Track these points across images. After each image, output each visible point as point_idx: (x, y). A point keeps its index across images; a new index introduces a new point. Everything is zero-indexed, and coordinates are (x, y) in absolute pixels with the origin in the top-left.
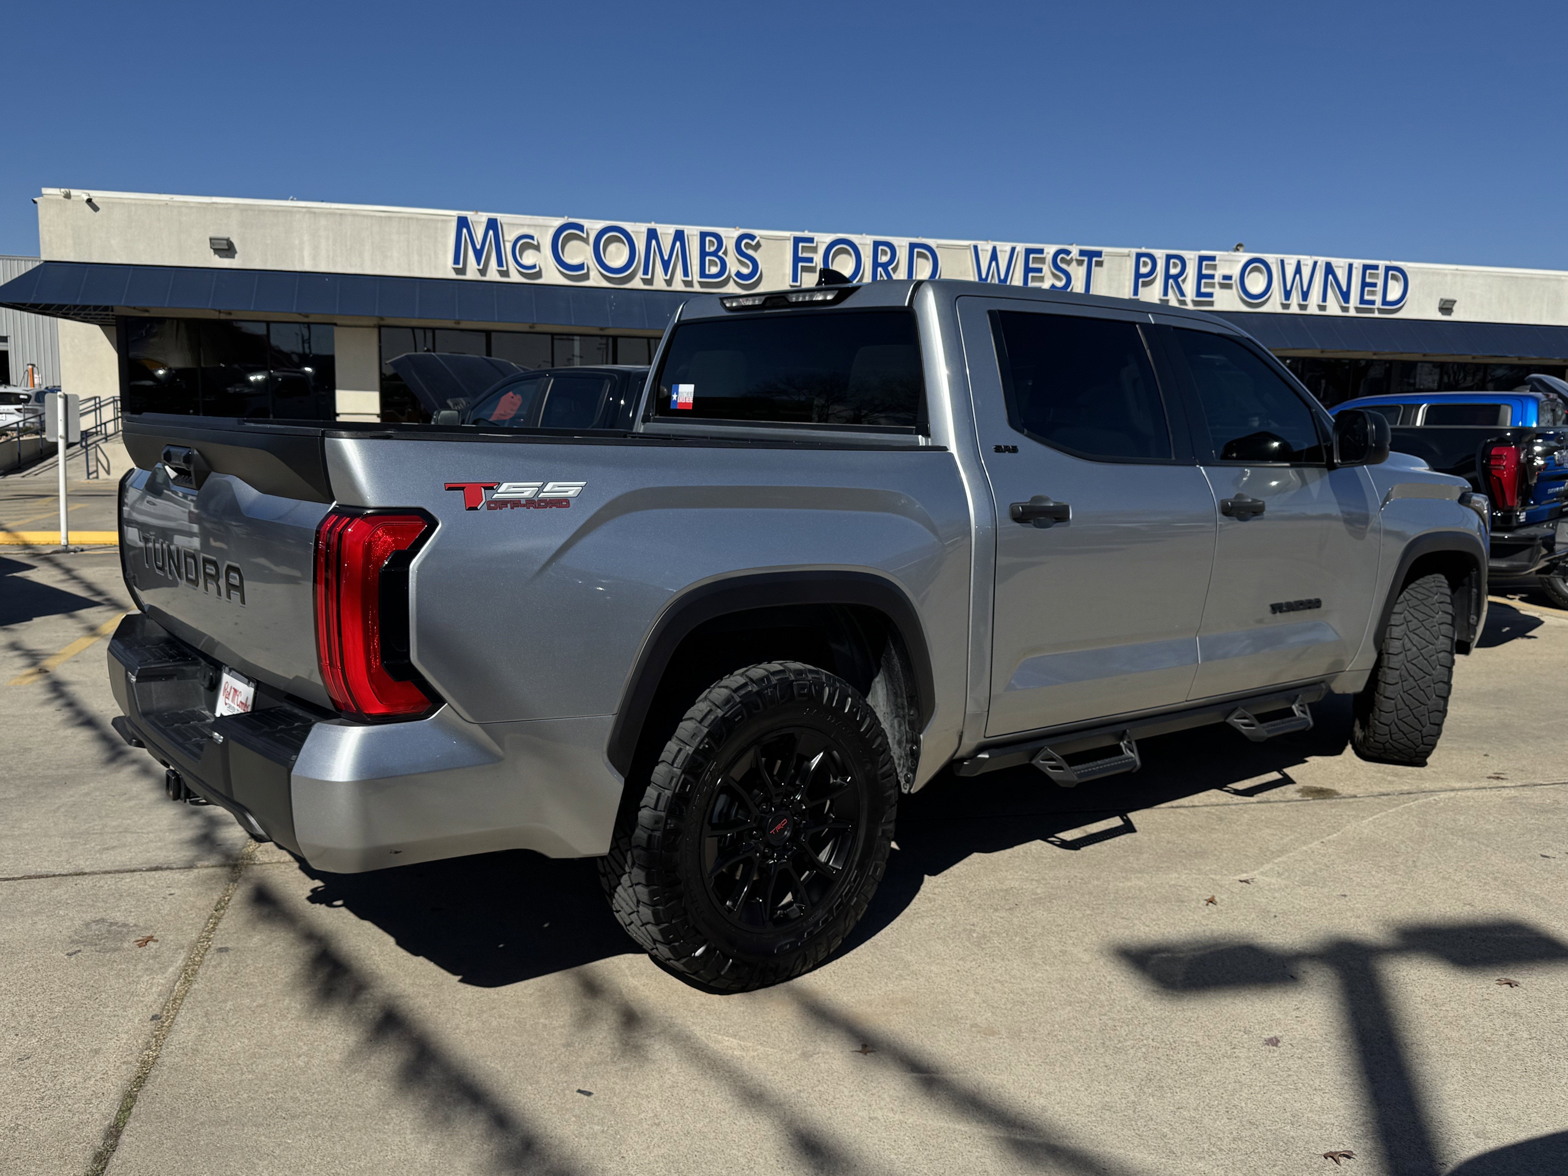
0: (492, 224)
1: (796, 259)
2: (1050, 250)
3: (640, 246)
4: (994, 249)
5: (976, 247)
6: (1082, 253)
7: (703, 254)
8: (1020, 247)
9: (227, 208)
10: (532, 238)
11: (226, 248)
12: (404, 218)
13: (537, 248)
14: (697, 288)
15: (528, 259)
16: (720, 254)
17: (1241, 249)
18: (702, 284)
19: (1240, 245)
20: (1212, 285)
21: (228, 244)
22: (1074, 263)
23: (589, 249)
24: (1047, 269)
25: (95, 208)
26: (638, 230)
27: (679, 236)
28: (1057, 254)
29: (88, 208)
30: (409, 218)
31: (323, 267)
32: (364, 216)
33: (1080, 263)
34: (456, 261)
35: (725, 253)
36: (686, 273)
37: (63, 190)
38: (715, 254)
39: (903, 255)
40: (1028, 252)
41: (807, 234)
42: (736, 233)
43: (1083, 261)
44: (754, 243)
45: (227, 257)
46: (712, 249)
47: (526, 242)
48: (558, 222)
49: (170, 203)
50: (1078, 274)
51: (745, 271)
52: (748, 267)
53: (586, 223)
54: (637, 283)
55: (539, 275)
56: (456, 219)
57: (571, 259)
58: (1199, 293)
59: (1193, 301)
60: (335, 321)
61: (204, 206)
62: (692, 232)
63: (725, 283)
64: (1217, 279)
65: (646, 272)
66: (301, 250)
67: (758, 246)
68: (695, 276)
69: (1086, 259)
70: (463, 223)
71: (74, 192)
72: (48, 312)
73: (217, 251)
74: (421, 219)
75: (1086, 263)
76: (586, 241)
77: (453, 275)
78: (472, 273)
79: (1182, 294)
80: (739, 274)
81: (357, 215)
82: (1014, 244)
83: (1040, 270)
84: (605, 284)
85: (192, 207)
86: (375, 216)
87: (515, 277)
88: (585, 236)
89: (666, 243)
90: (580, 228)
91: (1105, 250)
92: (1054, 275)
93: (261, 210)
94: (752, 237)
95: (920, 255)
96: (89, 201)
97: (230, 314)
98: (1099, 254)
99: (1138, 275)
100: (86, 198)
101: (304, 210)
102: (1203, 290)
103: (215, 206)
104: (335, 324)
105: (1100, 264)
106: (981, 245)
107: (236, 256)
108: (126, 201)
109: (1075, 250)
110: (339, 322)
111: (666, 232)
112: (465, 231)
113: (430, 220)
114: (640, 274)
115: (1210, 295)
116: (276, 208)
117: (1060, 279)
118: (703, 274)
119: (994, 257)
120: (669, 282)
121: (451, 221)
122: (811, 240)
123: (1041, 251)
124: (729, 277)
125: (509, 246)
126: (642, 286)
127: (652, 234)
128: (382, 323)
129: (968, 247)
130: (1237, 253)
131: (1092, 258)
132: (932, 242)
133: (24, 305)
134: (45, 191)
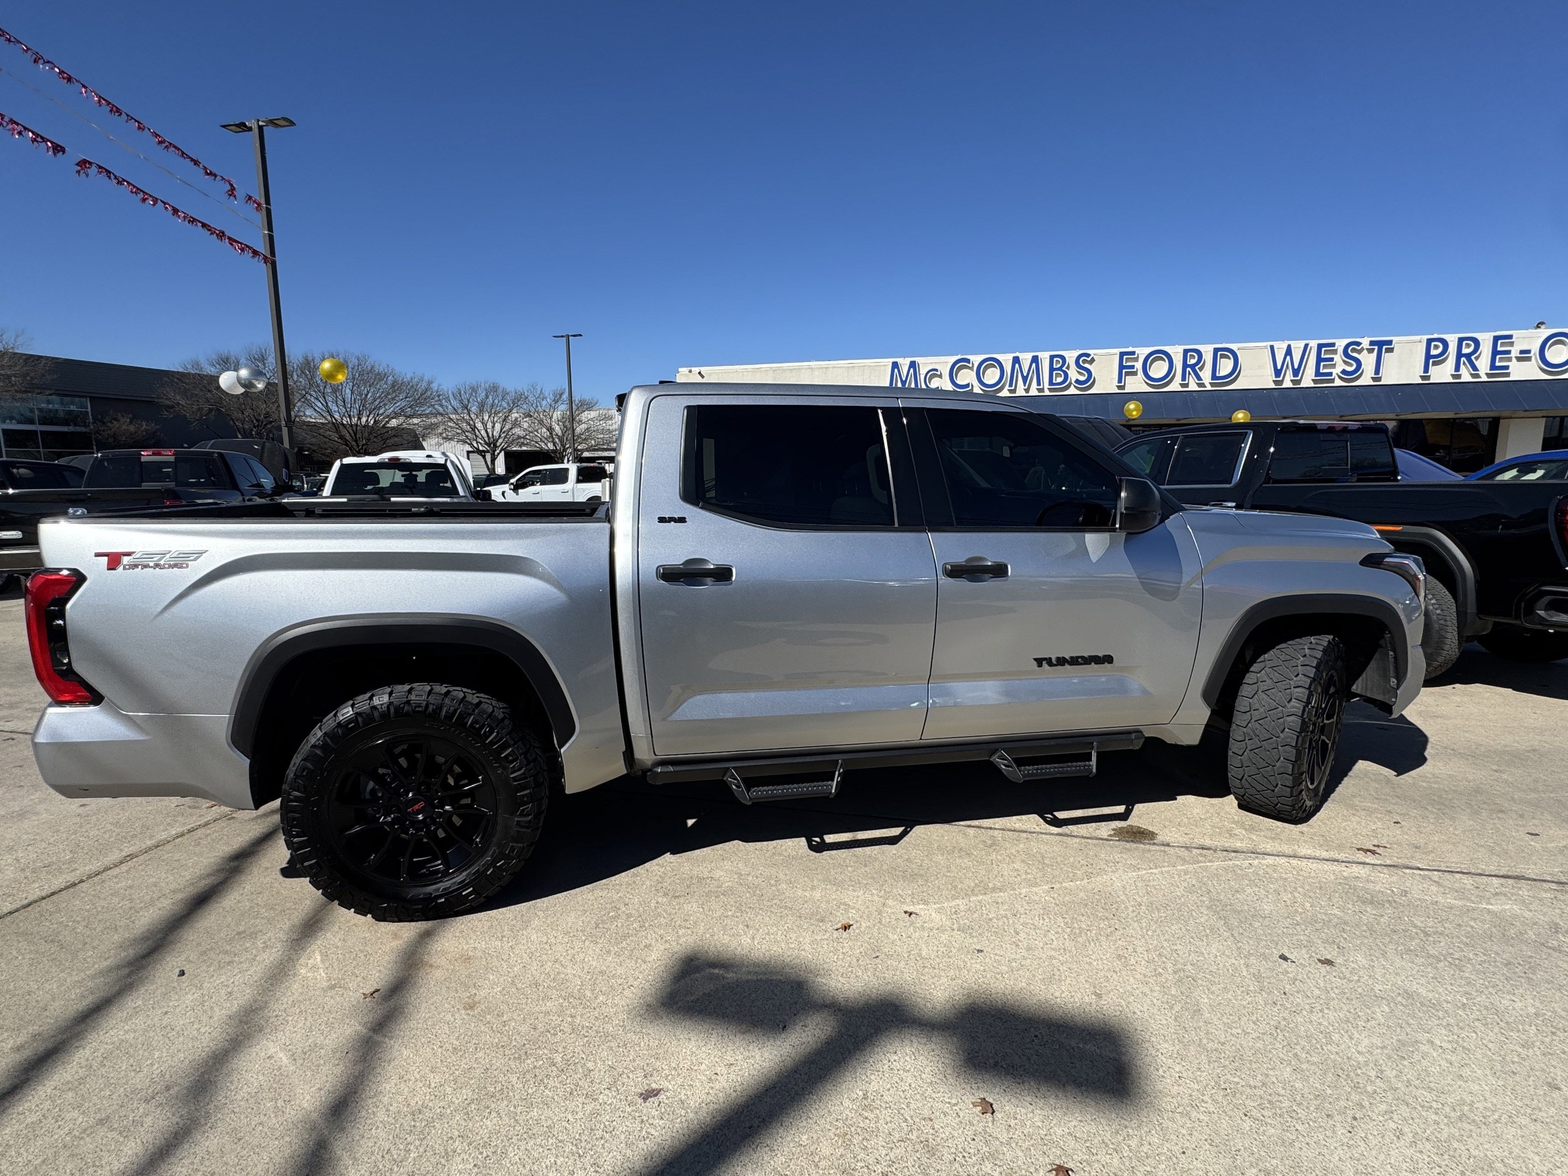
0: (913, 365)
1: (1121, 367)
2: (1341, 344)
3: (1008, 368)
4: (1289, 347)
5: (1272, 347)
6: (1372, 343)
7: (1052, 369)
8: (1313, 344)
10: (937, 370)
13: (940, 376)
14: (1047, 393)
15: (934, 383)
16: (1064, 368)
17: (1543, 327)
18: (1050, 390)
19: (1542, 323)
20: (1510, 359)
22: (1365, 351)
23: (974, 374)
24: (1338, 358)
25: (702, 377)
26: (1006, 359)
27: (1035, 359)
28: (1347, 346)
29: (698, 376)
33: (1370, 351)
35: (1068, 368)
36: (1039, 384)
37: (689, 368)
38: (1060, 369)
39: (1208, 358)
40: (1320, 346)
41: (1130, 349)
42: (1076, 353)
43: (1374, 349)
44: (1089, 359)
46: (1059, 366)
47: (934, 373)
50: (1368, 361)
51: (1082, 378)
52: (1084, 375)
54: (1005, 393)
57: (960, 381)
58: (1493, 366)
59: (1487, 374)
62: (1044, 357)
63: (1068, 387)
64: (1515, 352)
65: (1011, 385)
67: (1093, 360)
68: (1047, 386)
69: (1376, 348)
70: (895, 365)
71: (693, 369)
75: (1376, 351)
76: (971, 369)
79: (1475, 368)
80: (1077, 381)
82: (1307, 342)
83: (1332, 359)
88: (970, 365)
89: (1026, 366)
90: (968, 361)
91: (1395, 339)
92: (1344, 362)
94: (1088, 355)
95: (1223, 356)
96: (699, 373)
98: (1390, 342)
99: (1428, 356)
100: (698, 371)
102: (1498, 364)
105: (1390, 350)
106: (1276, 345)
108: (717, 371)
109: (1365, 342)
111: (1026, 358)
112: (896, 370)
114: (1007, 387)
115: (1507, 367)
117: (1351, 365)
118: (1051, 383)
119: (1289, 352)
120: (1027, 391)
122: (1133, 353)
123: (1333, 345)
124: (1070, 384)
125: (922, 377)
126: (1009, 395)
127: (1016, 360)
129: (1266, 347)
130: (1538, 330)
131: (1382, 347)
132: (1234, 346)
134: (680, 370)
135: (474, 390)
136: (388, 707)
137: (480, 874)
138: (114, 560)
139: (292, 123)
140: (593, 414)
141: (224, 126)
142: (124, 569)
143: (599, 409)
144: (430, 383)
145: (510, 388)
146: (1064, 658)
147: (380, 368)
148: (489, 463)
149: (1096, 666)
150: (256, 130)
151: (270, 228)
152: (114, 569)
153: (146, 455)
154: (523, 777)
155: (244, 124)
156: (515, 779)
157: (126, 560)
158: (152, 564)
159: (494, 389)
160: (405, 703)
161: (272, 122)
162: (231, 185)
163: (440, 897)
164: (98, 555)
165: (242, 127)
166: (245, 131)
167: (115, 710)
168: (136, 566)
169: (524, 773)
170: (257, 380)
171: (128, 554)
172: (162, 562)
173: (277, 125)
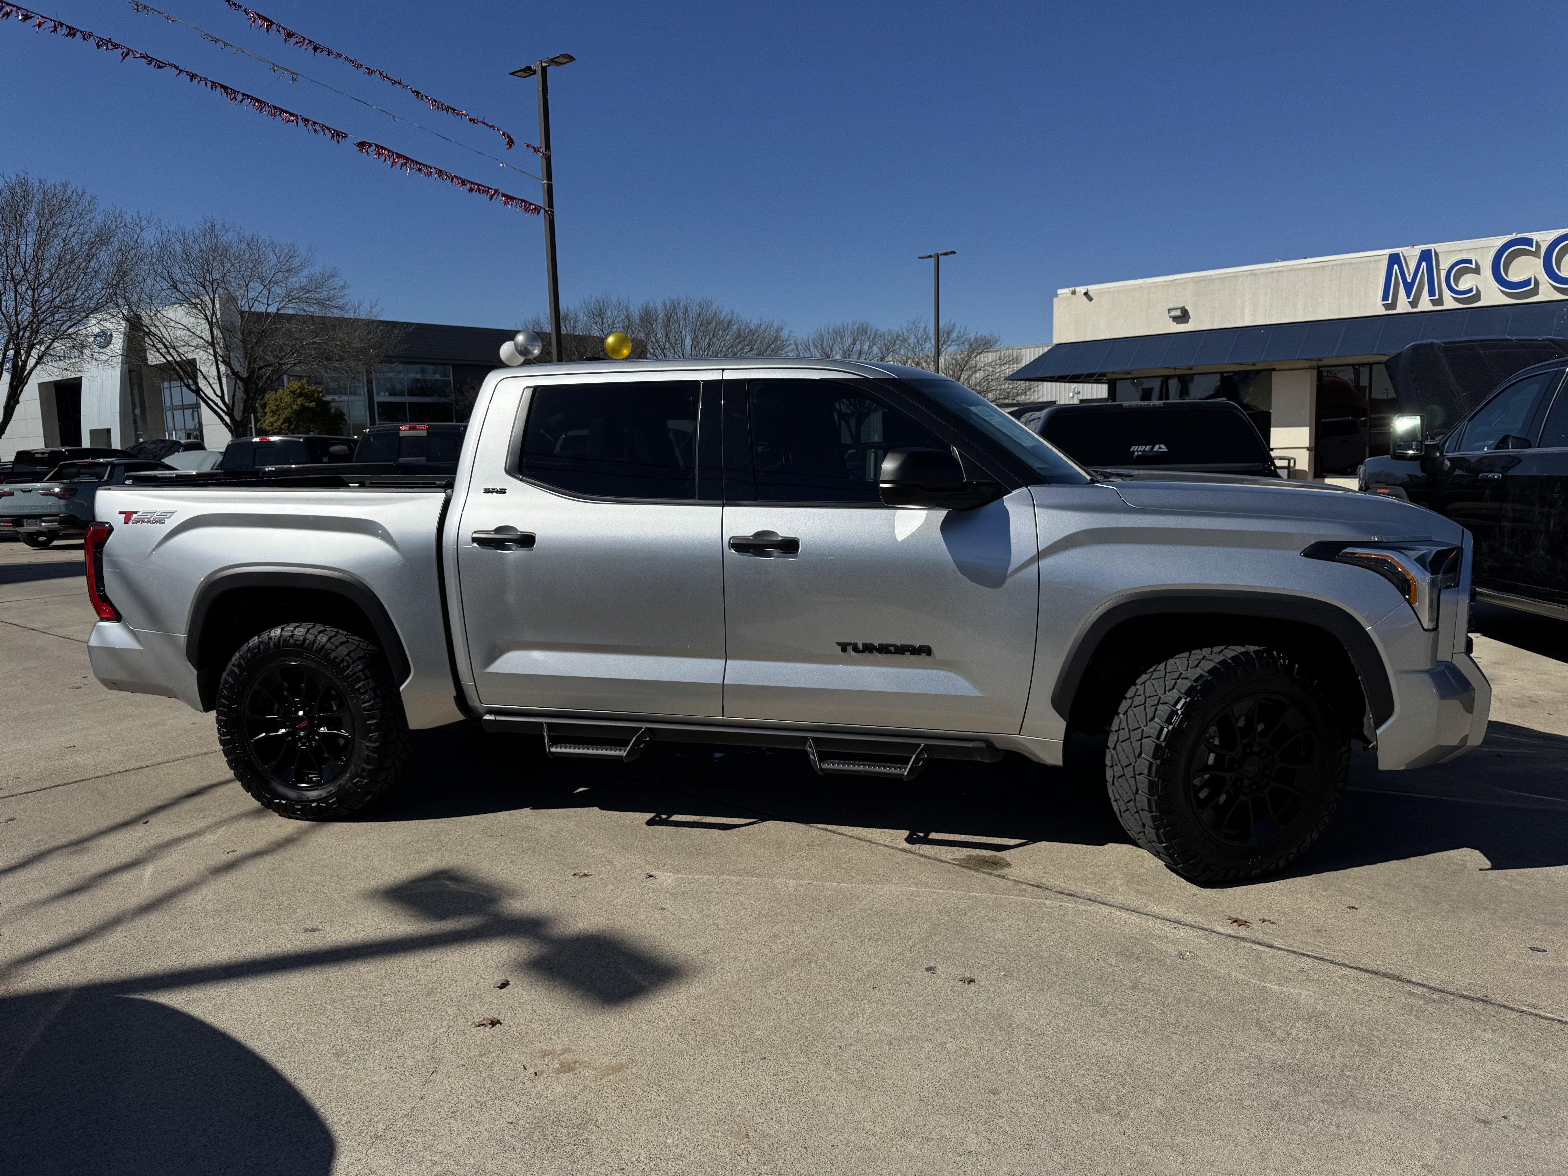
0: (1426, 256)
9: (1185, 282)
10: (1470, 262)
11: (1183, 316)
12: (1337, 265)
13: (1477, 271)
15: (1466, 283)
21: (1182, 312)
23: (1539, 263)
25: (1090, 299)
29: (1085, 299)
30: (1341, 265)
31: (1261, 320)
32: (1299, 270)
34: (1385, 297)
37: (1071, 289)
45: (1183, 323)
47: (1464, 267)
48: (1500, 241)
49: (1143, 286)
53: (1535, 236)
55: (1477, 297)
56: (1387, 257)
57: (1514, 276)
60: (1274, 367)
61: (1168, 283)
66: (1243, 308)
70: (1394, 259)
71: (1078, 289)
72: (1081, 380)
73: (1175, 319)
74: (1353, 264)
77: (1384, 312)
78: (1403, 306)
81: (1293, 270)
84: (1559, 296)
85: (1158, 286)
86: (1310, 268)
87: (1450, 303)
93: (1211, 280)
96: (1086, 294)
97: (1191, 369)
100: (1083, 292)
101: (1248, 273)
103: (1177, 282)
104: (1274, 370)
107: (1190, 320)
108: (1112, 290)
110: (1277, 367)
112: (1396, 267)
113: (1362, 262)
116: (1222, 276)
121: (1382, 260)
125: (1443, 274)
128: (1321, 363)
133: (1053, 377)
134: (1060, 291)
135: (839, 333)
136: (279, 638)
137: (341, 788)
138: (128, 516)
139: (571, 59)
140: (990, 357)
141: (512, 74)
142: (133, 523)
143: (1000, 350)
144: (779, 329)
145: (883, 328)
146: (871, 645)
147: (725, 313)
148: (853, 429)
149: (912, 657)
150: (539, 72)
151: (549, 177)
152: (127, 523)
153: (404, 430)
154: (371, 708)
155: (529, 68)
156: (365, 709)
157: (134, 516)
158: (146, 520)
159: (862, 331)
160: (290, 637)
161: (553, 62)
162: (509, 137)
163: (313, 801)
164: (121, 513)
165: (528, 71)
166: (531, 74)
167: (126, 626)
168: (138, 521)
169: (372, 705)
170: (532, 345)
171: (135, 513)
172: (152, 519)
173: (559, 64)
